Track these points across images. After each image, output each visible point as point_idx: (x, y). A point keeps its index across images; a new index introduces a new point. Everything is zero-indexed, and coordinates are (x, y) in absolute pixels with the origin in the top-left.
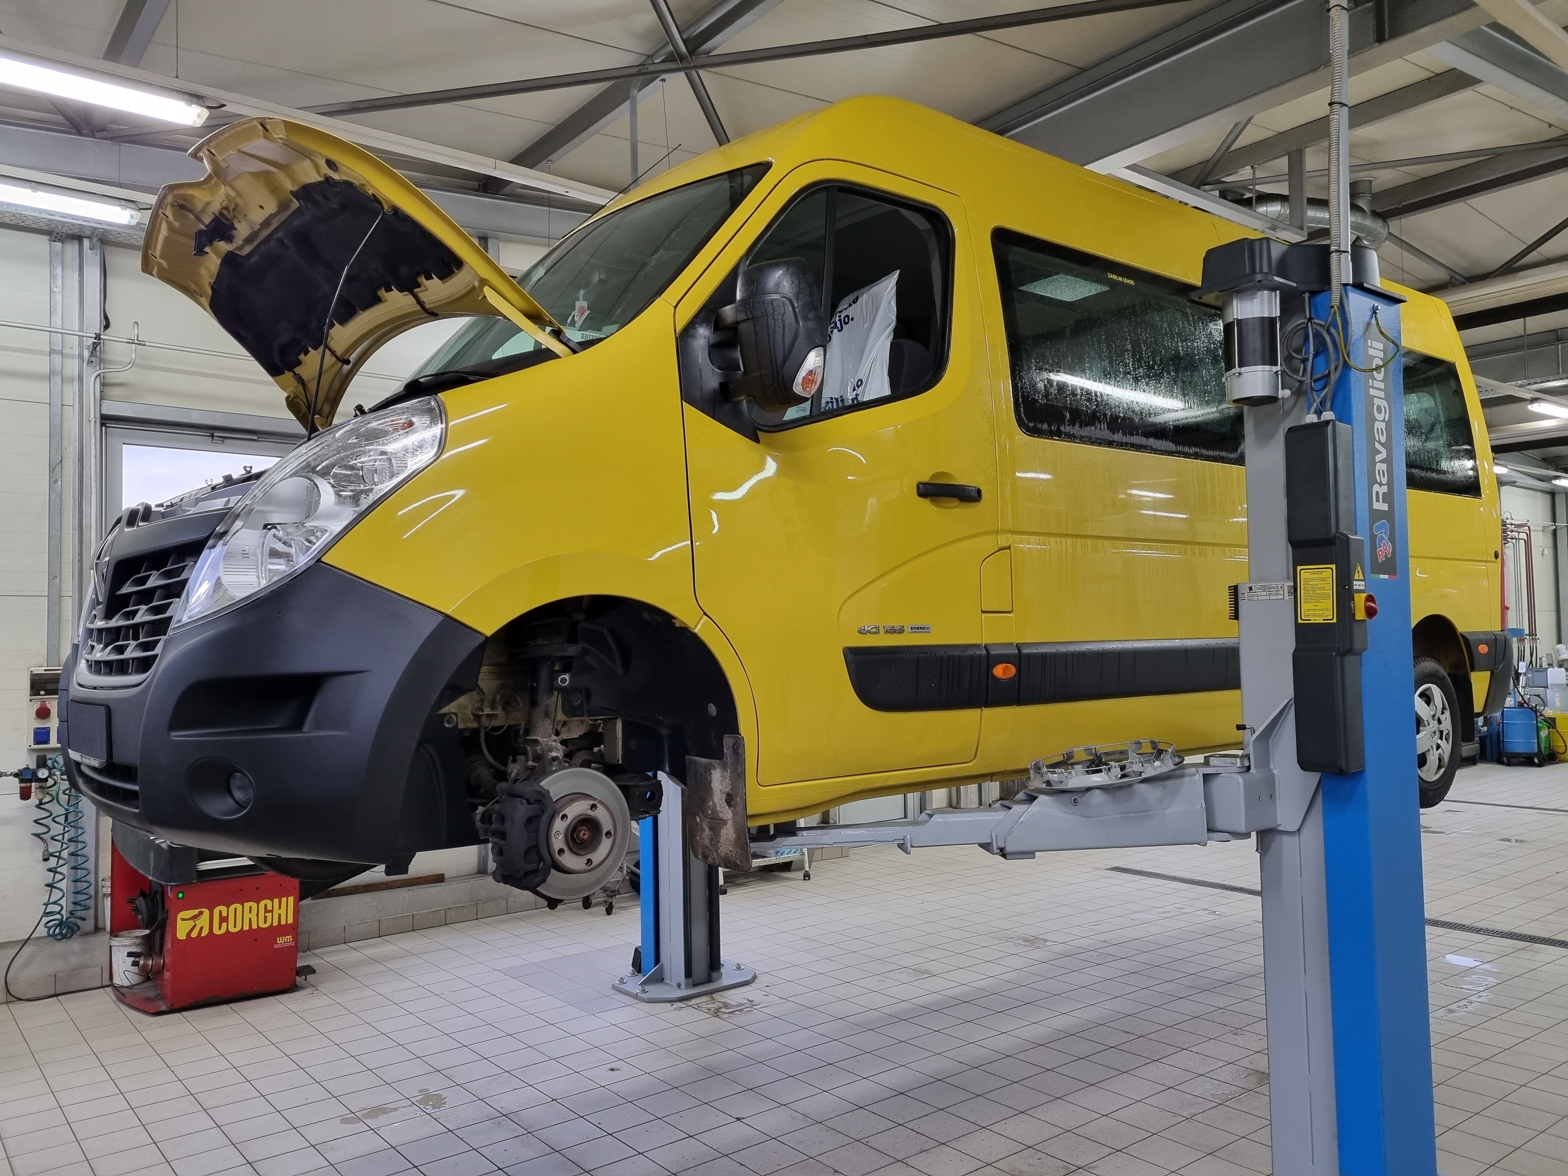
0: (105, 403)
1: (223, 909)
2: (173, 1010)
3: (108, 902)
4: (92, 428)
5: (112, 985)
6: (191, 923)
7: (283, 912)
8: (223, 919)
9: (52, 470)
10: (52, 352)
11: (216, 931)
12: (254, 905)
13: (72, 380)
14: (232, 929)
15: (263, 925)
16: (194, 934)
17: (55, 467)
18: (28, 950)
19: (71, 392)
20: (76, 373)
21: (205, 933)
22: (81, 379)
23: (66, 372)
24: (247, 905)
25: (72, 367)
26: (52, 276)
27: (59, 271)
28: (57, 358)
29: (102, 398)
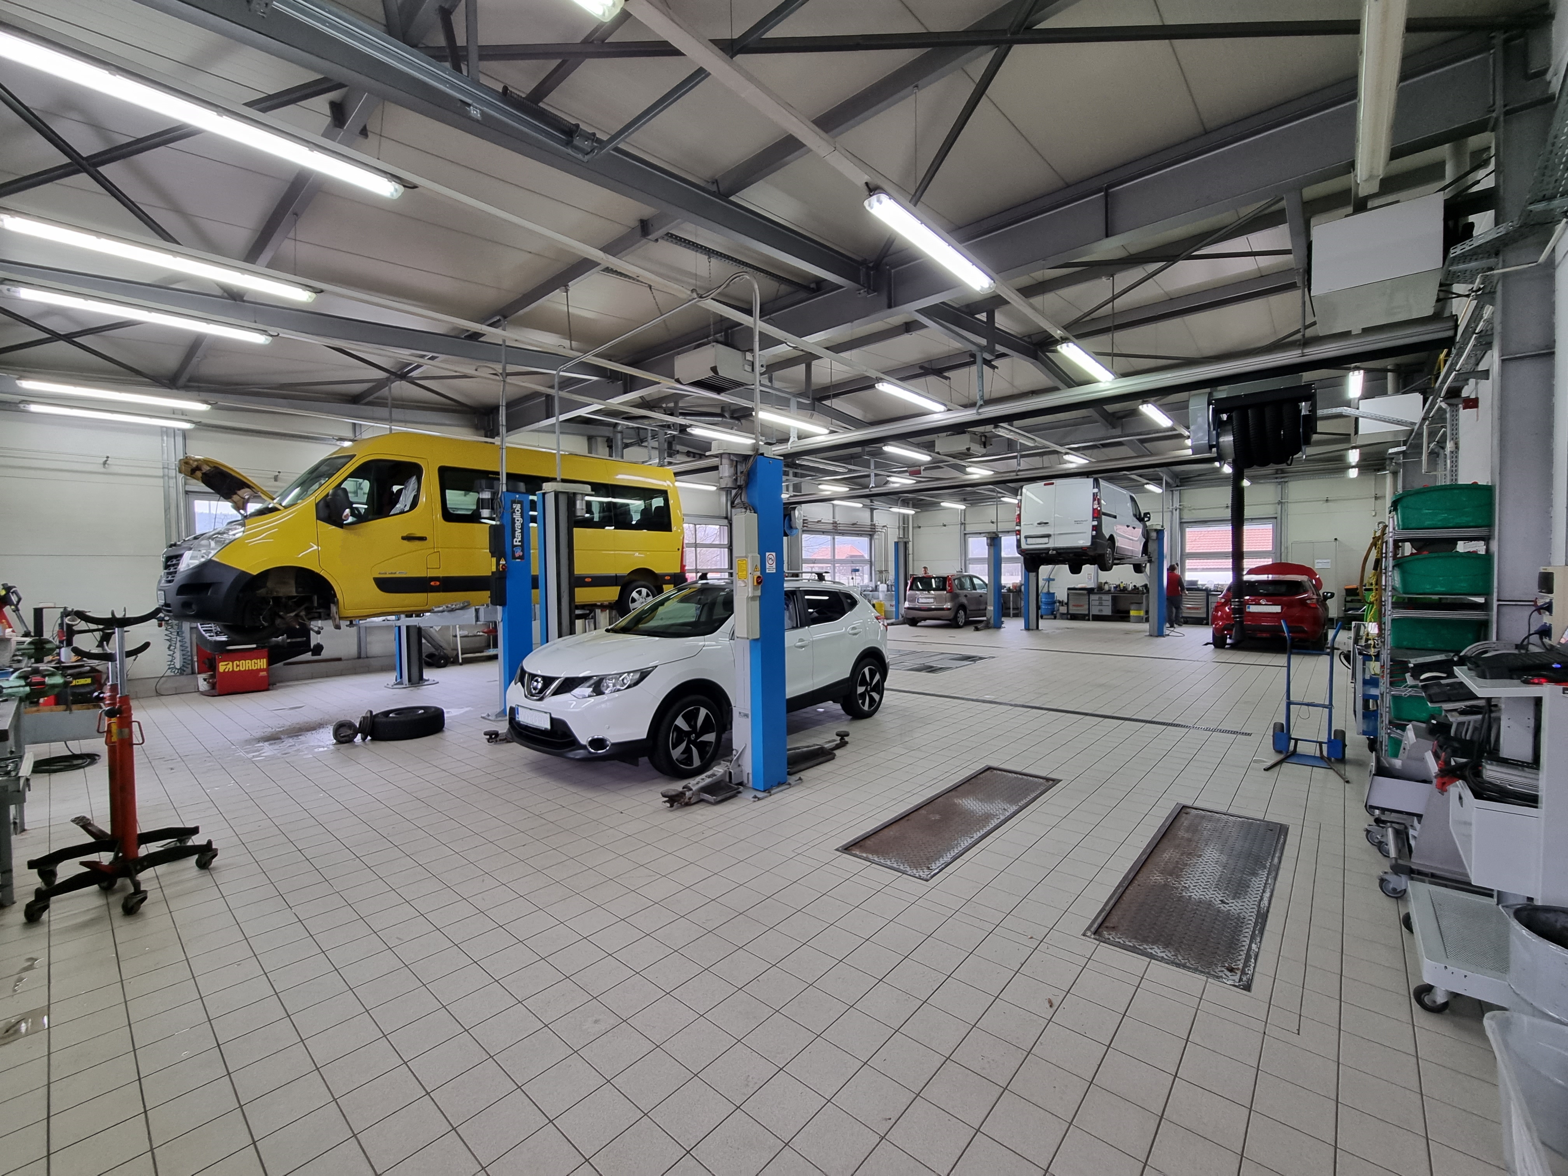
0: (187, 486)
1: (238, 662)
2: (219, 695)
3: (196, 664)
4: (181, 496)
5: (199, 691)
6: (225, 667)
7: (262, 663)
8: (238, 666)
9: (165, 511)
10: (164, 468)
11: (235, 669)
12: (250, 661)
13: (172, 478)
14: (241, 669)
15: (253, 668)
16: (227, 670)
17: (167, 510)
18: (163, 679)
19: (172, 482)
20: (174, 475)
21: (231, 670)
22: (176, 477)
23: (170, 475)
24: (247, 661)
25: (173, 473)
26: (163, 440)
27: (165, 438)
28: (166, 470)
29: (185, 484)
